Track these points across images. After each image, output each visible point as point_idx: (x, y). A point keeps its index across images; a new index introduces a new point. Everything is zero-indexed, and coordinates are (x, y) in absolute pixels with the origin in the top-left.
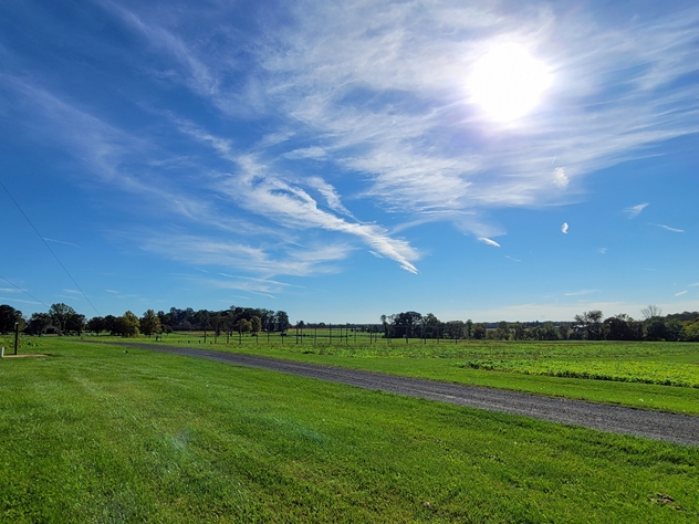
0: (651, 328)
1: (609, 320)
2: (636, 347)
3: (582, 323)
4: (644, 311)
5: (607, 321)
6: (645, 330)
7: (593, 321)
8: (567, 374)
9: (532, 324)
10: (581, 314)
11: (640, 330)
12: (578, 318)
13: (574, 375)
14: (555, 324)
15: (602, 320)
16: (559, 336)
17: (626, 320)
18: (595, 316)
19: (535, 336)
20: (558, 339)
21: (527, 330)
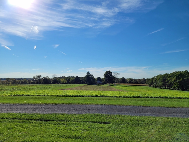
0: (54, 80)
1: (43, 78)
2: (48, 86)
3: (35, 79)
4: (53, 76)
5: (42, 78)
6: (52, 81)
7: (38, 78)
8: (17, 95)
9: (20, 79)
10: (35, 76)
11: (51, 81)
12: (34, 77)
13: (19, 95)
14: (27, 79)
15: (41, 78)
16: (28, 83)
17: (47, 78)
18: (39, 77)
19: (20, 83)
20: (27, 84)
21: (17, 81)
